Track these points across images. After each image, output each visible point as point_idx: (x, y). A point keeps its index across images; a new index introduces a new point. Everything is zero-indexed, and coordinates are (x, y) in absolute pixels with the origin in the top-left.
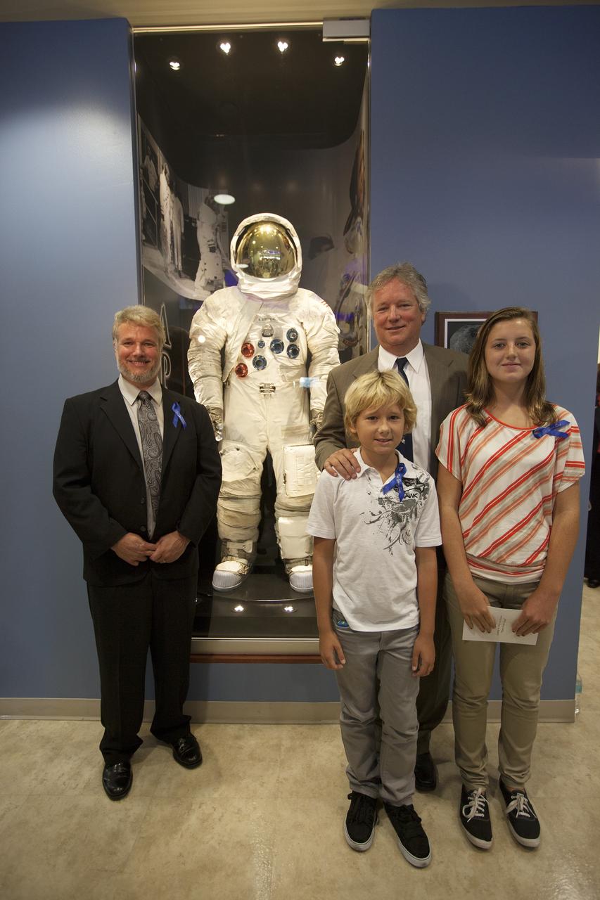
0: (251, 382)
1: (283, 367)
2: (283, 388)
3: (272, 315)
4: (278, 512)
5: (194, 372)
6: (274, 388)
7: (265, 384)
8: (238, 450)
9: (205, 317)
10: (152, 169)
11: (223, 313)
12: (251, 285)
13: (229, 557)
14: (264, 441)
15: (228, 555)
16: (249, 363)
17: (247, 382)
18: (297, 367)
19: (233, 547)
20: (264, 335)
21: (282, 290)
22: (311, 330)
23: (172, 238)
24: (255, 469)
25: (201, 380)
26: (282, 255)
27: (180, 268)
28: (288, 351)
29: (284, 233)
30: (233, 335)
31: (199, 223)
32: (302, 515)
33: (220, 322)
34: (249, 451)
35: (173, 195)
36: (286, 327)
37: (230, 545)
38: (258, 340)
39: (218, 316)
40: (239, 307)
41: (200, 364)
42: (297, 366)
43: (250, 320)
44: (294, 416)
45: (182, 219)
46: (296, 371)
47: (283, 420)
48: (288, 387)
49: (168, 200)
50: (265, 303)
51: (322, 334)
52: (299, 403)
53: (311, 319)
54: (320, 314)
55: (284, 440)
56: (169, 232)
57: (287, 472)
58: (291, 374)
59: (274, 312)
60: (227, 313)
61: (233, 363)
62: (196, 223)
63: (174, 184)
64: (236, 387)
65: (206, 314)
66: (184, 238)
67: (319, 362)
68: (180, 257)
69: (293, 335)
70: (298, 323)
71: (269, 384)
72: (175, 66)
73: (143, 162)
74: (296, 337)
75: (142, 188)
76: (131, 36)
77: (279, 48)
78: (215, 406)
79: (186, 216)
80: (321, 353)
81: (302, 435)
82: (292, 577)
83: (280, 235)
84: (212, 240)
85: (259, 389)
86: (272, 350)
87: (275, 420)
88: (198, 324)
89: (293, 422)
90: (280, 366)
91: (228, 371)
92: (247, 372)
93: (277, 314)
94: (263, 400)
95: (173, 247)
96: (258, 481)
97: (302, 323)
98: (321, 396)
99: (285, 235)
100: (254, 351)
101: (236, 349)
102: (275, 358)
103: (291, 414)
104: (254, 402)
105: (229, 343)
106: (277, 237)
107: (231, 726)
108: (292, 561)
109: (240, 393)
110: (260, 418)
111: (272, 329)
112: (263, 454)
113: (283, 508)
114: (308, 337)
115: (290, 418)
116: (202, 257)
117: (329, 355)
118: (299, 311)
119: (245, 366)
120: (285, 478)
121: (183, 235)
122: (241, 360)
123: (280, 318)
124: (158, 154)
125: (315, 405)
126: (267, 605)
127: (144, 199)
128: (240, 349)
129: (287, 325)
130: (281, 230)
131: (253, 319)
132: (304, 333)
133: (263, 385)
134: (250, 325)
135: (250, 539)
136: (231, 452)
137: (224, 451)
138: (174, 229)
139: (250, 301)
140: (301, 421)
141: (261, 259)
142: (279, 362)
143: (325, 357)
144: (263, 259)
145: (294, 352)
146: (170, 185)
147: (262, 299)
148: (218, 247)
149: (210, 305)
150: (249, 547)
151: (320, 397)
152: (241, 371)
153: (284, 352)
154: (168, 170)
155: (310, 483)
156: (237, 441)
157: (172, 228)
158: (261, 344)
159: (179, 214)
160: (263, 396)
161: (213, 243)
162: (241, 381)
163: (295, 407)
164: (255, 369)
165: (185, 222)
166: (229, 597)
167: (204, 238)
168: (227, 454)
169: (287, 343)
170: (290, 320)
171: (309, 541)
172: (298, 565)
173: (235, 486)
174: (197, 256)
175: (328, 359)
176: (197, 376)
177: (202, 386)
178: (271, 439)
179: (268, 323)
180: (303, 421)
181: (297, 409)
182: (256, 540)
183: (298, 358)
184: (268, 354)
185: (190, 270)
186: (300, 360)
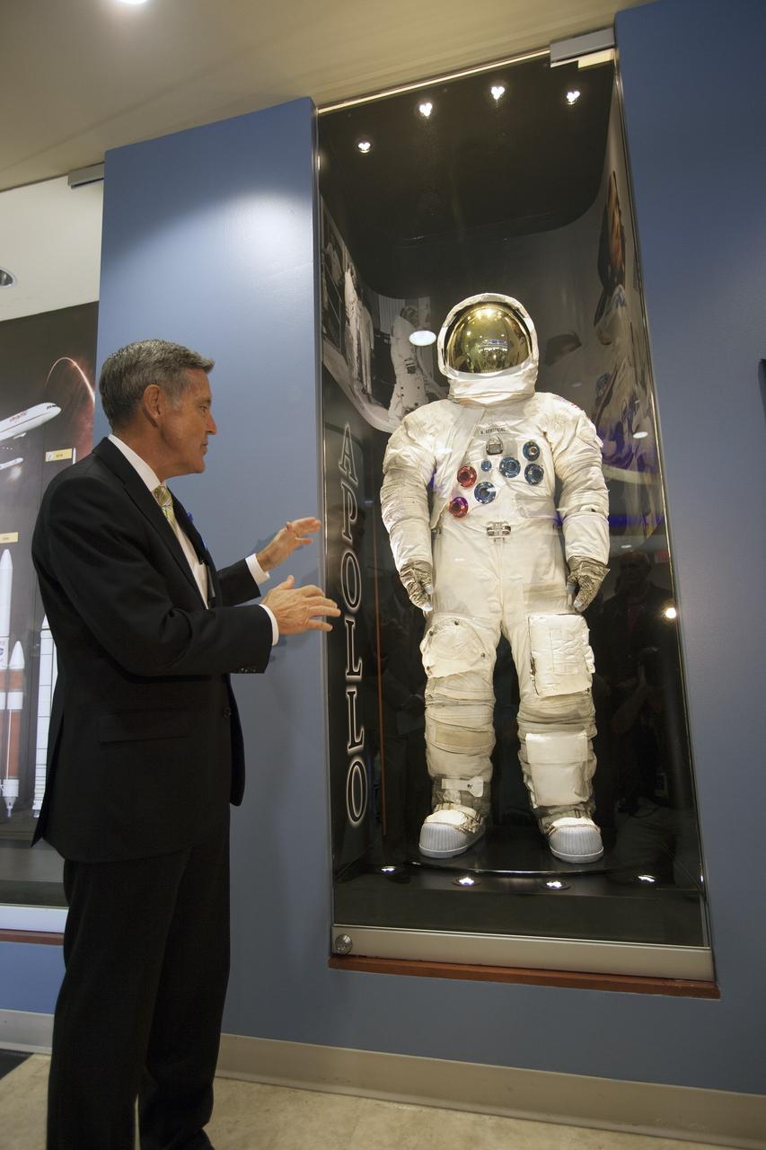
0: (473, 522)
1: (520, 497)
2: (522, 529)
3: (501, 424)
4: (523, 726)
5: (390, 515)
6: (509, 528)
7: (494, 524)
8: (456, 624)
9: (404, 438)
10: (335, 259)
11: (429, 428)
12: (468, 386)
13: (446, 805)
14: (496, 612)
15: (444, 802)
16: (469, 494)
17: (466, 522)
18: (541, 498)
19: (452, 787)
20: (489, 453)
21: (513, 390)
22: (559, 443)
23: (359, 350)
24: (484, 655)
25: (400, 523)
26: (511, 345)
27: (369, 390)
28: (526, 473)
29: (511, 314)
30: (444, 460)
31: (393, 340)
32: (564, 730)
33: (426, 442)
34: (474, 626)
35: (360, 303)
36: (523, 439)
37: (446, 784)
38: (481, 460)
39: (422, 433)
40: (452, 420)
41: (398, 501)
42: (540, 496)
43: (468, 434)
44: (542, 569)
45: (372, 333)
46: (541, 504)
47: (525, 577)
48: (529, 526)
49: (355, 305)
50: (490, 409)
51: (576, 447)
52: (549, 550)
53: (557, 425)
54: (571, 418)
55: (529, 606)
56: (355, 342)
57: (535, 655)
58: (533, 507)
59: (503, 420)
60: (436, 429)
61: (445, 498)
62: (389, 339)
63: (362, 291)
64: (450, 533)
65: (407, 434)
66: (373, 355)
67: (575, 488)
68: (369, 378)
69: (532, 450)
70: (538, 432)
71: (501, 523)
72: (365, 147)
73: (326, 247)
74: (537, 452)
75: (324, 274)
76: (315, 118)
77: (492, 95)
78: (421, 558)
79: (377, 331)
80: (576, 476)
81: (557, 598)
82: (554, 837)
83: (506, 319)
84: (410, 359)
85: (485, 532)
86: (503, 473)
87: (514, 577)
88: (395, 448)
89: (542, 579)
90: (517, 495)
91: (437, 512)
92: (467, 508)
93: (508, 422)
94: (493, 547)
95: (361, 361)
96: (489, 676)
97: (545, 433)
98: (582, 535)
99: (514, 317)
100: (475, 476)
101: (449, 477)
102: (508, 484)
103: (537, 565)
104: (478, 550)
105: (438, 472)
106: (502, 320)
107: (459, 1115)
108: (551, 812)
109: (457, 540)
110: (489, 574)
111: (501, 442)
112: (495, 632)
113: (532, 719)
114: (556, 455)
115: (535, 572)
116: (397, 381)
117: (589, 476)
118: (539, 416)
119: (465, 501)
120: (533, 666)
121: (372, 352)
122: (458, 492)
123: (513, 428)
124: (343, 250)
125: (574, 551)
126: (515, 880)
127: (325, 288)
128: (455, 476)
129: (523, 435)
130: (507, 311)
131: (472, 433)
132: (549, 448)
133: (491, 525)
134: (468, 441)
135: (479, 775)
136: (446, 628)
137: (436, 627)
138: (362, 341)
139: (468, 409)
140: (554, 578)
141: (480, 351)
142: (513, 489)
143: (584, 479)
144: (483, 352)
145: (535, 475)
146: (357, 289)
147: (483, 405)
148: (418, 366)
149: (412, 422)
150: (478, 788)
151: (582, 538)
152: (458, 507)
153: (521, 476)
154: (354, 272)
155: (576, 671)
156: (454, 611)
157: (359, 339)
158: (486, 466)
159: (368, 326)
160: (492, 541)
161: (411, 361)
162: (458, 522)
163: (542, 555)
164: (479, 503)
165: (375, 337)
166: (452, 865)
167: (400, 356)
168: (439, 631)
169: (524, 463)
170: (528, 429)
171: (578, 770)
172: (562, 817)
173: (453, 683)
174: (392, 379)
175: (589, 483)
176: (394, 520)
177: (402, 532)
178: (508, 608)
179: (494, 436)
180: (556, 577)
181: (546, 560)
182: (488, 776)
183: (543, 484)
184: (497, 479)
185: (383, 395)
186: (545, 488)
